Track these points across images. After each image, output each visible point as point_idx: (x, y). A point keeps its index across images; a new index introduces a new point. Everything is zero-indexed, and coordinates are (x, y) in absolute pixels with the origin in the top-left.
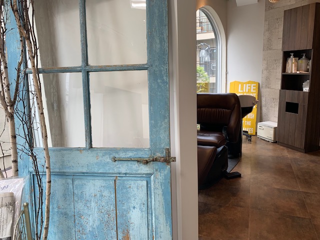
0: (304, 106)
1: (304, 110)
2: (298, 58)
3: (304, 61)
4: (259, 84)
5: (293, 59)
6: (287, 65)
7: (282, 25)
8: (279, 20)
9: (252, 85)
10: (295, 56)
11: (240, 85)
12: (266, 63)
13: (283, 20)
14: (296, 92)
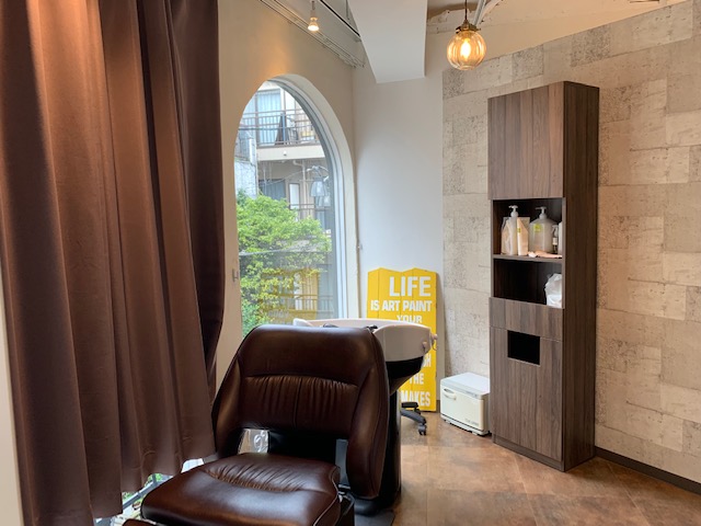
0: (553, 344)
1: (554, 357)
2: (528, 219)
3: (543, 225)
4: (437, 276)
5: (519, 220)
6: (504, 234)
7: (486, 134)
8: (476, 120)
9: (422, 279)
10: (521, 214)
11: (392, 279)
12: (451, 225)
13: (486, 121)
14: (532, 305)
